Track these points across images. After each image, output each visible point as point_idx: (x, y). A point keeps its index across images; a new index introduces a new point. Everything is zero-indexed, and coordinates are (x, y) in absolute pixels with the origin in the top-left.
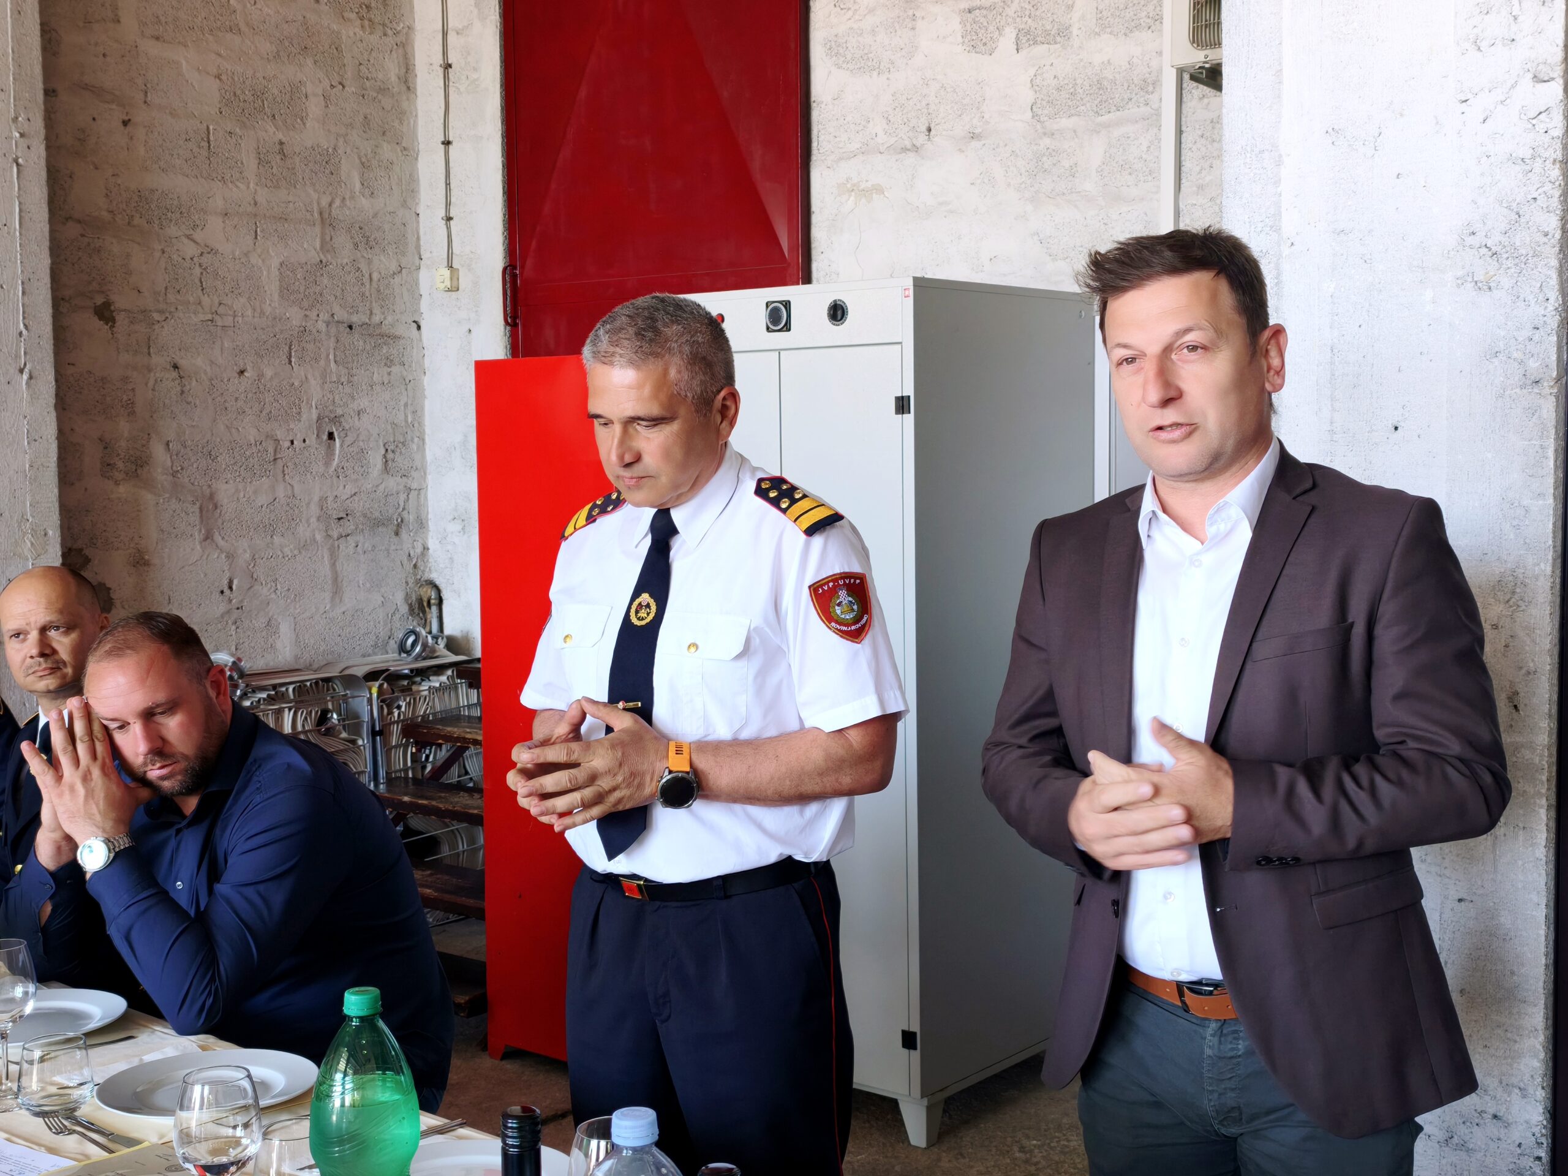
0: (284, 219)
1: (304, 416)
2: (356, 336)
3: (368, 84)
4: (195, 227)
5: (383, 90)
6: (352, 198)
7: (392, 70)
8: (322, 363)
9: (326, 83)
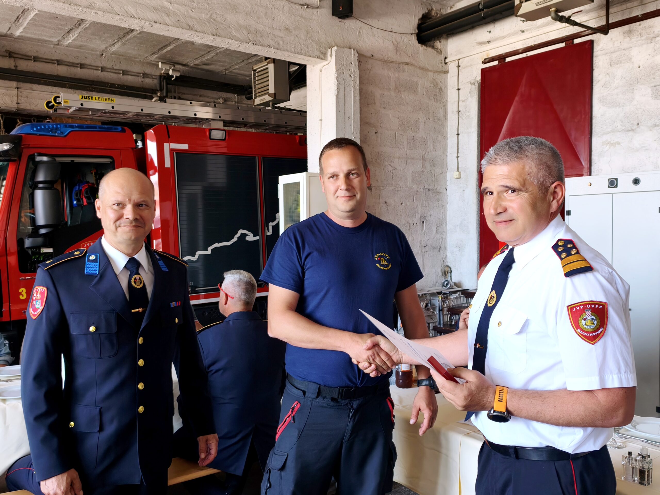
0: (413, 159)
1: (417, 216)
2: (430, 193)
3: (436, 118)
4: (391, 162)
5: (439, 120)
6: (430, 152)
7: (442, 113)
8: (422, 201)
9: (425, 118)
